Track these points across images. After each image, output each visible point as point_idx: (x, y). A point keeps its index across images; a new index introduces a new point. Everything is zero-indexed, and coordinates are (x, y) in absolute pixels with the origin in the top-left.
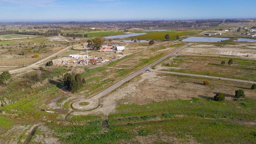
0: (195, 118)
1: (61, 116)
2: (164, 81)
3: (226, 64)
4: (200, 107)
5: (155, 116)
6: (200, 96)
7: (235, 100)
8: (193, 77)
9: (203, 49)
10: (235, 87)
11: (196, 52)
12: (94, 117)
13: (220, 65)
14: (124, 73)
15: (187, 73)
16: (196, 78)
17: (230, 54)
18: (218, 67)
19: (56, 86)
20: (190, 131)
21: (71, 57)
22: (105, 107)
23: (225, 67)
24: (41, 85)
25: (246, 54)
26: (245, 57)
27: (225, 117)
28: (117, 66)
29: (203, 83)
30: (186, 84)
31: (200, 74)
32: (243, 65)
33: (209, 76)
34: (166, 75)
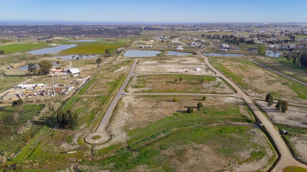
0: (184, 128)
1: (87, 153)
2: (144, 103)
3: (178, 81)
4: (182, 120)
5: (159, 134)
6: (177, 111)
7: (199, 110)
8: (162, 95)
9: (153, 67)
10: (193, 100)
11: (149, 70)
12: (116, 146)
13: (174, 82)
14: (105, 100)
15: (156, 92)
16: (166, 96)
17: (175, 71)
18: (174, 85)
19: (46, 127)
20: (188, 138)
21: (21, 87)
22: (117, 135)
23: (178, 84)
24: (27, 129)
25: (185, 70)
26: (185, 73)
27: (200, 124)
28: (89, 93)
29: (173, 100)
30: (162, 102)
31: (166, 93)
32: (188, 80)
33: (172, 93)
34: (142, 97)
